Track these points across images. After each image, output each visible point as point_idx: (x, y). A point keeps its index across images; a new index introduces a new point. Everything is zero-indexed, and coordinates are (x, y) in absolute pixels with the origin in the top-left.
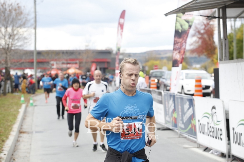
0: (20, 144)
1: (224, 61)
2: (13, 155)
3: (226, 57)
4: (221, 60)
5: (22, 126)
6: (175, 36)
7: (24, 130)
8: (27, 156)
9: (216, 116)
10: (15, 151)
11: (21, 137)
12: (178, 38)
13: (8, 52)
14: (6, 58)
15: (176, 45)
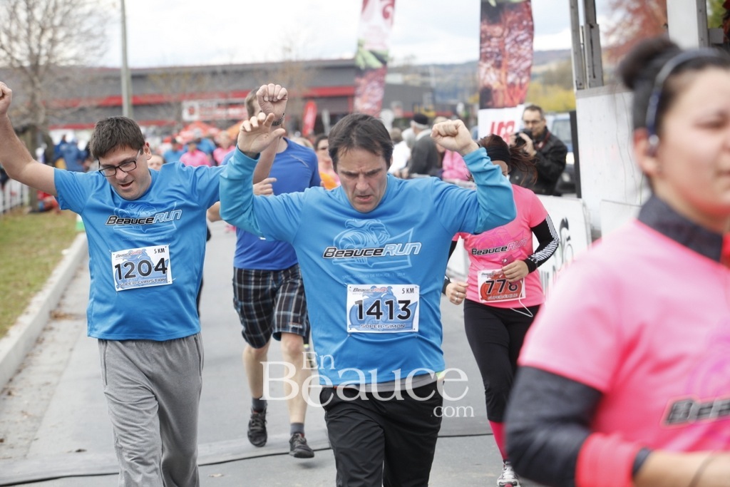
0: (41, 351)
1: (587, 90)
2: (11, 380)
3: (594, 77)
4: (582, 87)
5: (63, 297)
6: (482, 19)
7: (65, 310)
8: (47, 384)
9: (569, 247)
10: (19, 371)
11: (51, 329)
12: (489, 24)
13: (36, 79)
14: (33, 97)
15: (486, 44)
